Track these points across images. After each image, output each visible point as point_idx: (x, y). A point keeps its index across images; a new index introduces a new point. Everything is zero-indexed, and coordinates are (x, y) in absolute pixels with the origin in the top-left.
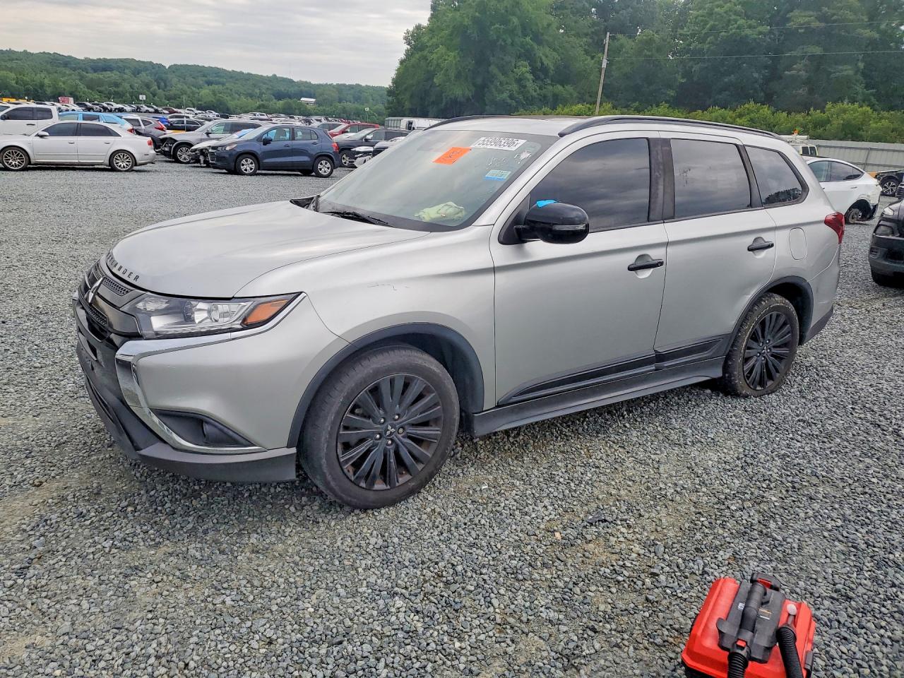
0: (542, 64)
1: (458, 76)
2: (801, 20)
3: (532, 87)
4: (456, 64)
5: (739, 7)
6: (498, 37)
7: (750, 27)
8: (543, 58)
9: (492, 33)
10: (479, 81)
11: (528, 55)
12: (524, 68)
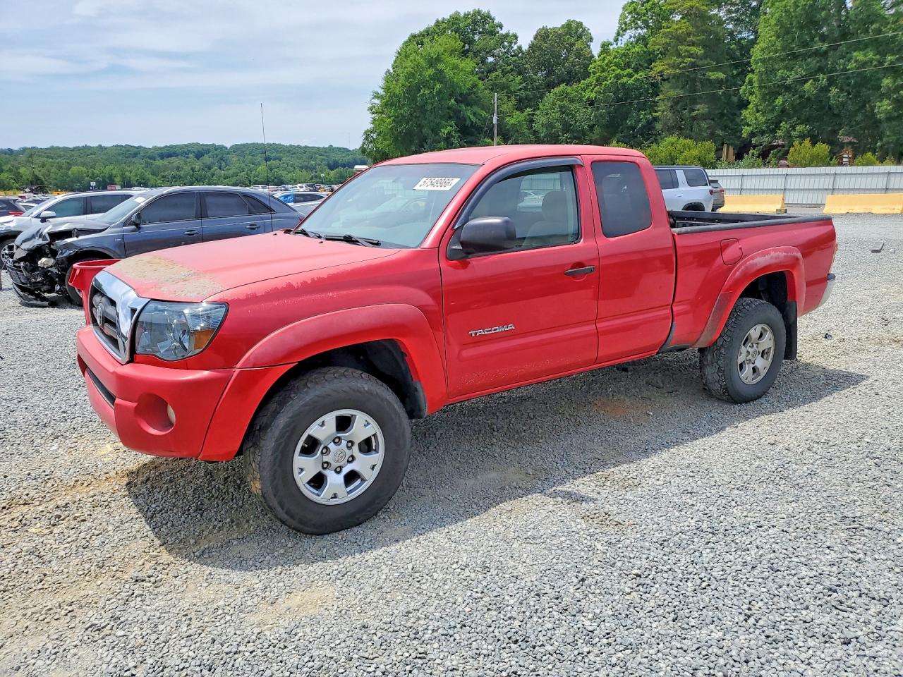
0: (472, 122)
2: (659, 69)
4: (391, 129)
5: (617, 60)
6: (425, 104)
7: (630, 76)
8: (471, 116)
9: (419, 99)
11: (455, 115)
12: (449, 127)
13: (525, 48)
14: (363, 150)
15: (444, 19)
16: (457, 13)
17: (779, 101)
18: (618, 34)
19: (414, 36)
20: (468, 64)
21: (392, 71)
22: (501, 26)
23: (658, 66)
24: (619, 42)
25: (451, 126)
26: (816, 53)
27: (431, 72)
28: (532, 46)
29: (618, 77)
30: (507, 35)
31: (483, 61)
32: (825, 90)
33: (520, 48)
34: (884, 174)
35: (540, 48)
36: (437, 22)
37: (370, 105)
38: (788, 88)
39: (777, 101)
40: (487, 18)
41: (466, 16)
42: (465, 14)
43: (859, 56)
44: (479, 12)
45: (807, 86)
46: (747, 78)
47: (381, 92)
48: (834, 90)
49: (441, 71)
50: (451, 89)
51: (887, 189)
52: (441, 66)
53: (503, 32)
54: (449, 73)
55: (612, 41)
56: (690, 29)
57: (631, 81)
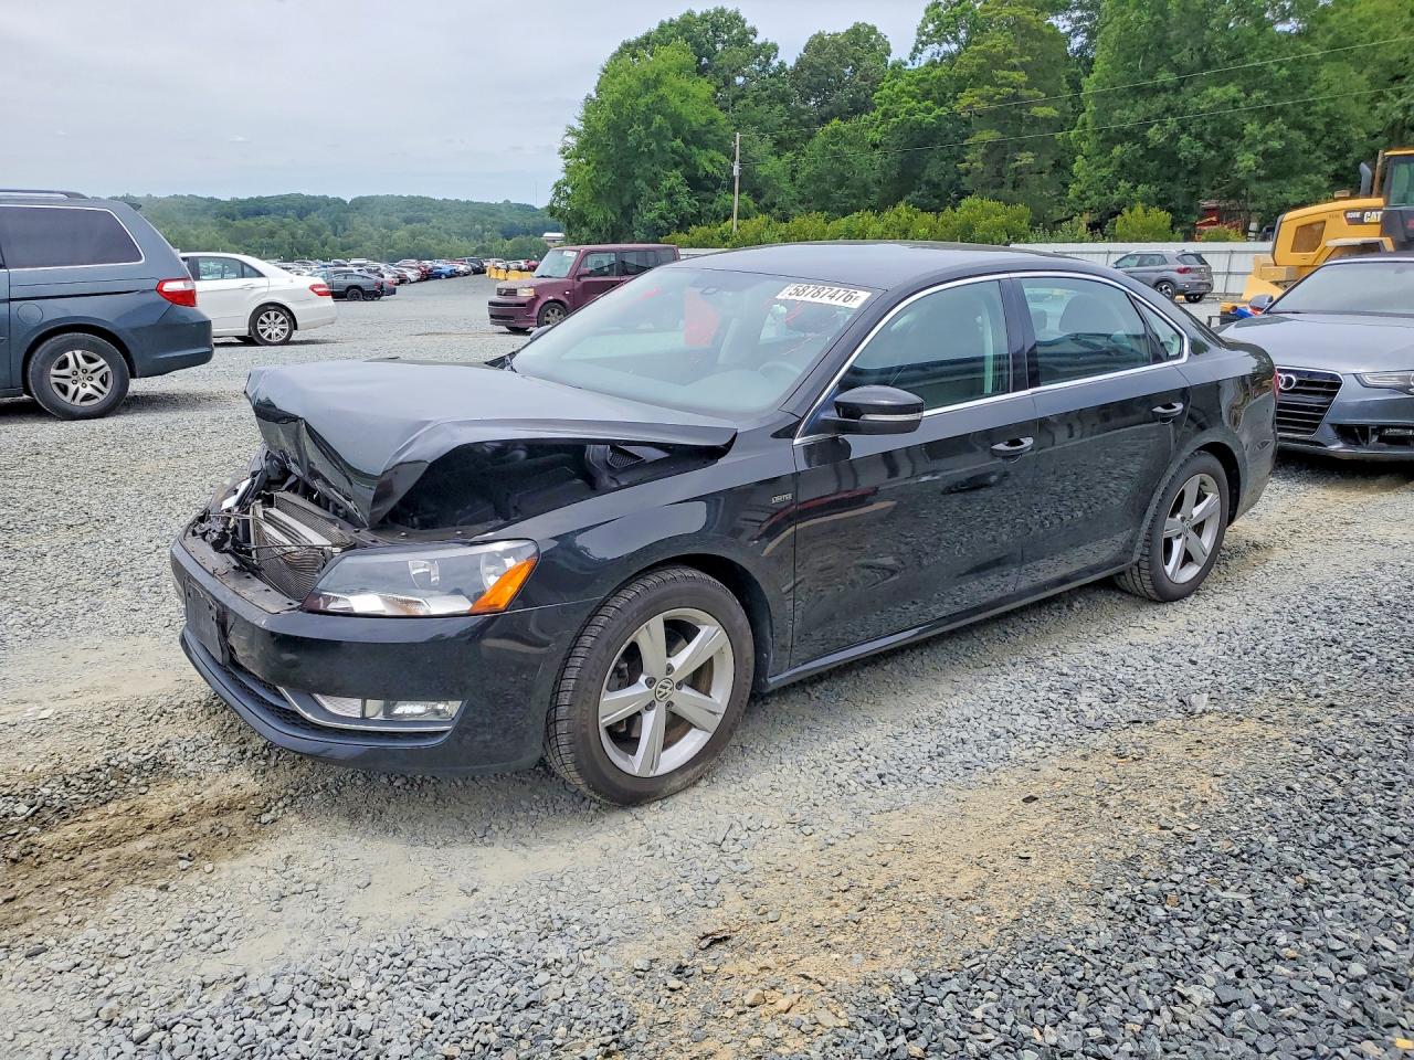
0: (707, 172)
1: (597, 195)
2: (965, 102)
3: (686, 203)
4: (590, 180)
5: (911, 88)
6: (639, 145)
7: (929, 111)
8: (706, 164)
9: (630, 138)
10: (627, 199)
11: (682, 161)
12: (673, 179)
13: (790, 63)
14: (552, 210)
15: (671, 20)
16: (691, 14)
17: (1117, 150)
18: (916, 49)
19: (627, 45)
20: (703, 88)
21: (594, 95)
22: (754, 32)
23: (966, 99)
24: (917, 62)
25: (677, 178)
26: (1164, 89)
27: (648, 98)
28: (800, 62)
29: (910, 112)
30: (764, 45)
31: (728, 82)
32: (1174, 137)
33: (782, 64)
34: (1226, 252)
35: (811, 66)
36: (662, 25)
37: (561, 146)
38: (1128, 135)
39: (1114, 151)
40: (736, 19)
41: (704, 18)
42: (703, 15)
43: (1216, 92)
44: (722, 12)
45: (1150, 132)
46: (1080, 118)
47: (579, 126)
48: (1185, 138)
49: (662, 98)
50: (678, 125)
51: (1229, 273)
52: (663, 90)
53: (758, 40)
54: (675, 101)
55: (906, 58)
56: (1010, 47)
57: (930, 119)
